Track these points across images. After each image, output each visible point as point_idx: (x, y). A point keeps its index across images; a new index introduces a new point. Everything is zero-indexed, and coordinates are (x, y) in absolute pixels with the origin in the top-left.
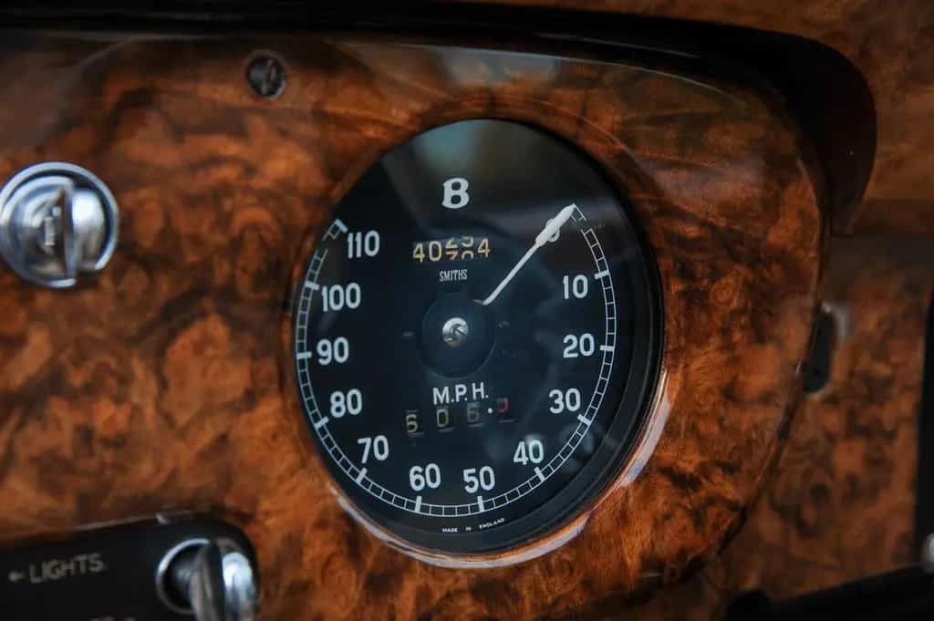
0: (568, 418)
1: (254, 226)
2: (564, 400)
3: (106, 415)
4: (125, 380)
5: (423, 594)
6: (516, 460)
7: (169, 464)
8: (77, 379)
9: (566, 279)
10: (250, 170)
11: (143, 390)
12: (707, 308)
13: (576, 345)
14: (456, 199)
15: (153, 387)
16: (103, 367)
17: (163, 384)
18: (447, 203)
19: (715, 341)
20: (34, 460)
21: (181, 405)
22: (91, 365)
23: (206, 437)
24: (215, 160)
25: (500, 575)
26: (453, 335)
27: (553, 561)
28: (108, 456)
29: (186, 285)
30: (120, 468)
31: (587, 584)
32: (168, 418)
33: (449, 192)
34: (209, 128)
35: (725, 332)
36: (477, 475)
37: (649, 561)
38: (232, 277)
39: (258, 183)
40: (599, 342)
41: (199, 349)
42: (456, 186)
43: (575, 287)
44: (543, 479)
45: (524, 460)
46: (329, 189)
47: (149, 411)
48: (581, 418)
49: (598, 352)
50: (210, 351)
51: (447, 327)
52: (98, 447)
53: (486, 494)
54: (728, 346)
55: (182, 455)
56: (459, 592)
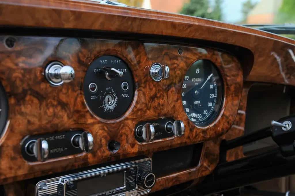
0: (210, 107)
1: (179, 74)
2: (210, 104)
3: (161, 101)
4: (163, 96)
5: (196, 132)
6: (204, 113)
7: (168, 109)
8: (158, 96)
9: (210, 85)
10: (178, 65)
11: (165, 98)
12: (230, 90)
13: (212, 96)
14: (198, 72)
15: (166, 98)
16: (161, 94)
17: (168, 97)
18: (197, 73)
19: (231, 96)
20: (153, 107)
21: (170, 100)
22: (160, 93)
23: (172, 106)
24: (174, 63)
25: (205, 130)
26: (196, 93)
27: (211, 128)
28: (161, 107)
29: (171, 82)
30: (163, 109)
31: (215, 132)
32: (168, 102)
33: (197, 71)
34: (174, 59)
35: (232, 94)
36: (199, 115)
37: (223, 129)
38: (176, 81)
39: (179, 67)
40: (214, 96)
41: (172, 92)
42: (198, 70)
43: (212, 87)
44: (207, 116)
45: (205, 113)
46: (187, 69)
47: (166, 101)
48: (212, 107)
49: (214, 97)
50: (173, 92)
51: (196, 92)
52: (160, 106)
53: (201, 118)
54: (232, 97)
55: (170, 108)
56: (200, 132)
